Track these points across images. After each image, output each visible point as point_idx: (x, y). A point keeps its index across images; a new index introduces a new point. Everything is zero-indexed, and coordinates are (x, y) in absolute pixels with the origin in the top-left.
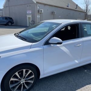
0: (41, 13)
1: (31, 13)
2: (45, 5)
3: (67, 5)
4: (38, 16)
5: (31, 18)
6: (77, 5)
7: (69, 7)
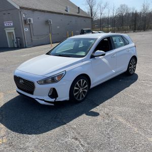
0: (29, 24)
1: (12, 24)
2: (34, 10)
3: (65, 9)
4: (26, 30)
5: (14, 33)
6: (79, 8)
7: (69, 12)
